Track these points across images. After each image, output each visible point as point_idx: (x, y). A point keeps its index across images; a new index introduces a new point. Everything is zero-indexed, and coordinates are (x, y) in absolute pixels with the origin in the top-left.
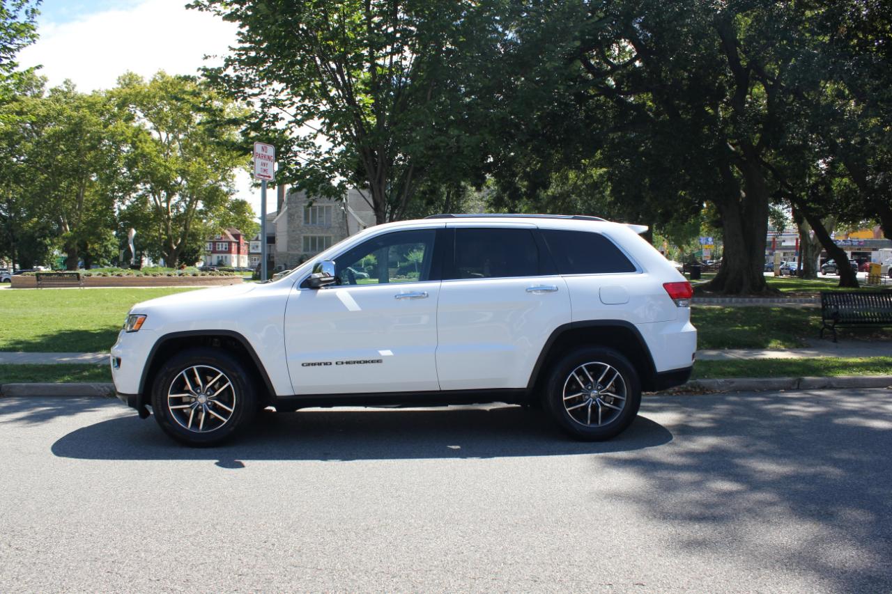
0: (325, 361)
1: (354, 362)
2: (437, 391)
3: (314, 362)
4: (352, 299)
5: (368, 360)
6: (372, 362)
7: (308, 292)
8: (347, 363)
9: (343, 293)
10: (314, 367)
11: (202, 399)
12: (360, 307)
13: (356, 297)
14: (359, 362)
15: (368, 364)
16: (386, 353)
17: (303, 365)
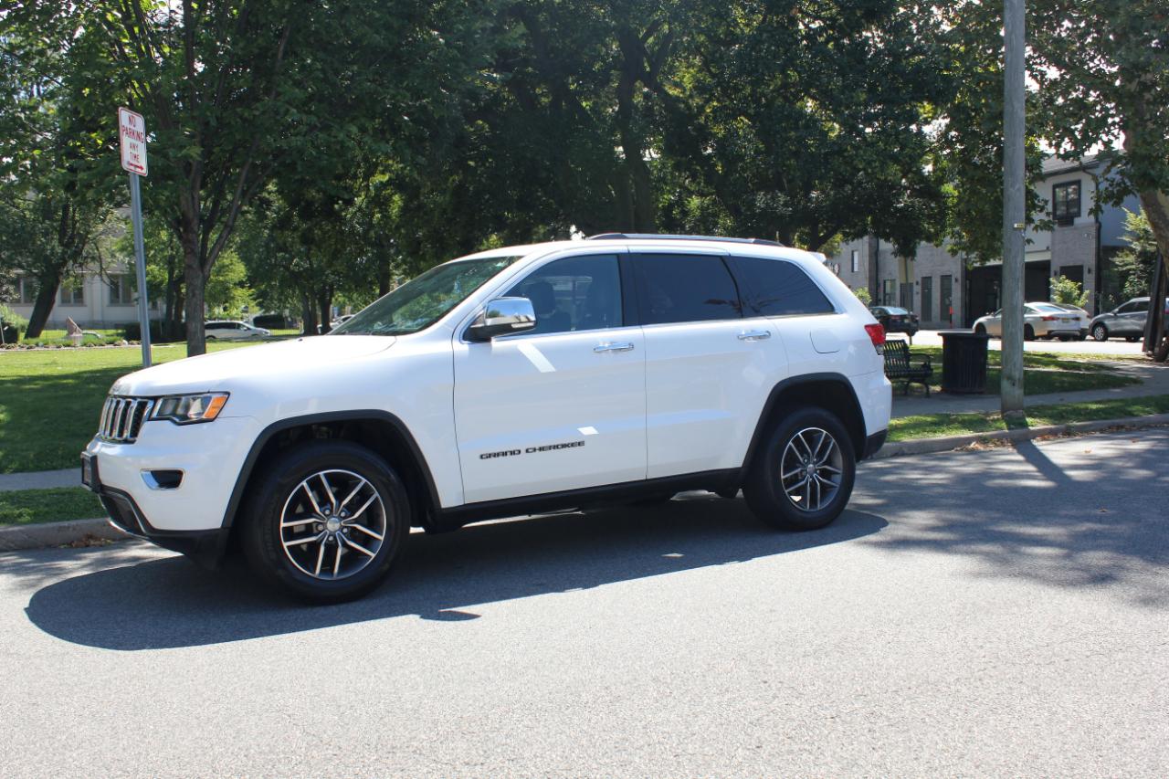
0: (512, 450)
1: (550, 448)
2: (642, 481)
3: (496, 451)
4: (541, 355)
5: (567, 442)
6: (573, 445)
7: (480, 346)
8: (541, 449)
9: (529, 346)
10: (497, 459)
11: (333, 525)
12: (553, 365)
13: (545, 351)
14: (556, 447)
15: (567, 449)
16: (588, 431)
17: (482, 457)
